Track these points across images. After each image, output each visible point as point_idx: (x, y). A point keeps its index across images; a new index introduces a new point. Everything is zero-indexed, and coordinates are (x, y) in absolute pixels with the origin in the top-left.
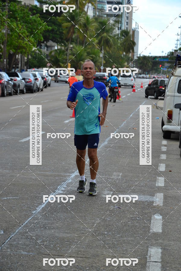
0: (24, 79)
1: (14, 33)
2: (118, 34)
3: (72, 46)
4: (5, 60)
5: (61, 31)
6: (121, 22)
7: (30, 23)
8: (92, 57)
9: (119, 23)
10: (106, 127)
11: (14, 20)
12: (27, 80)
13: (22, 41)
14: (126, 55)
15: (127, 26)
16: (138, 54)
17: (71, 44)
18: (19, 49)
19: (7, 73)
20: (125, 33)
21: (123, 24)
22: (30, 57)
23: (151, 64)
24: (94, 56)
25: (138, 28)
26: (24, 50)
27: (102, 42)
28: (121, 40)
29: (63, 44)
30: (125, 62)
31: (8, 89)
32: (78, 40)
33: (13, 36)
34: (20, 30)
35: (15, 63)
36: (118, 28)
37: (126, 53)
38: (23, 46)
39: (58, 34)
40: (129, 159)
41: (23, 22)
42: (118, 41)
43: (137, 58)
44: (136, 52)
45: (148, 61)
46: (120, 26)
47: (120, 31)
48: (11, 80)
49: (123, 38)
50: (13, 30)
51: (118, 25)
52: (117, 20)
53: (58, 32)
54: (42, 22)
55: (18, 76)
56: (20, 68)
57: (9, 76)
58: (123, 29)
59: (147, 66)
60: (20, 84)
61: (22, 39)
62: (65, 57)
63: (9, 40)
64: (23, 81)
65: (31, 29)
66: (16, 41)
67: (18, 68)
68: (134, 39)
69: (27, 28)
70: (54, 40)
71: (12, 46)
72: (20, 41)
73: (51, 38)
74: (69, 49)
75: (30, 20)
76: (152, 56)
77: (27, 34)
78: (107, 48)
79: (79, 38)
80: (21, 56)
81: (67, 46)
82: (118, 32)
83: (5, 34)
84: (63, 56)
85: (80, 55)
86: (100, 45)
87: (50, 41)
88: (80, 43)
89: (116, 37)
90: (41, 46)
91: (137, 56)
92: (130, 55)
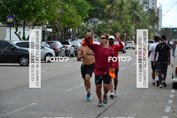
0: (73, 46)
1: (66, 12)
2: (146, 12)
3: (111, 21)
4: (60, 32)
5: (102, 10)
6: (148, 3)
7: (78, 5)
9: (147, 4)
10: (131, 80)
11: (67, 3)
12: (76, 47)
13: (73, 18)
15: (153, 6)
17: (110, 20)
18: (71, 24)
19: (61, 42)
20: (152, 11)
21: (150, 4)
22: (80, 30)
23: (171, 34)
24: (127, 28)
25: (162, 7)
26: (74, 25)
27: (134, 18)
28: (149, 16)
29: (104, 20)
30: (151, 33)
31: (61, 54)
32: (116, 17)
33: (66, 15)
35: (68, 34)
36: (146, 7)
37: (153, 25)
38: (74, 22)
40: (143, 104)
41: (74, 4)
42: (146, 17)
44: (160, 25)
45: (169, 32)
46: (147, 6)
47: (147, 9)
48: (64, 47)
49: (150, 14)
50: (66, 10)
51: (146, 5)
52: (145, 1)
53: (100, 12)
54: (87, 4)
55: (69, 44)
57: (62, 44)
58: (150, 8)
59: (169, 36)
60: (71, 50)
61: (72, 17)
62: (106, 30)
63: (63, 17)
64: (73, 48)
65: (79, 9)
66: (68, 18)
67: (71, 38)
68: (158, 16)
69: (76, 8)
70: (98, 17)
71: (66, 22)
72: (71, 18)
73: (95, 15)
74: (108, 23)
75: (79, 2)
76: (172, 28)
77: (76, 13)
78: (138, 22)
79: (116, 15)
80: (73, 30)
81: (107, 22)
82: (146, 10)
83: (59, 14)
84: (104, 29)
85: (117, 28)
86: (132, 20)
87: (95, 18)
88: (117, 19)
89: (144, 14)
90: (88, 22)
91: (161, 28)
92: (156, 27)
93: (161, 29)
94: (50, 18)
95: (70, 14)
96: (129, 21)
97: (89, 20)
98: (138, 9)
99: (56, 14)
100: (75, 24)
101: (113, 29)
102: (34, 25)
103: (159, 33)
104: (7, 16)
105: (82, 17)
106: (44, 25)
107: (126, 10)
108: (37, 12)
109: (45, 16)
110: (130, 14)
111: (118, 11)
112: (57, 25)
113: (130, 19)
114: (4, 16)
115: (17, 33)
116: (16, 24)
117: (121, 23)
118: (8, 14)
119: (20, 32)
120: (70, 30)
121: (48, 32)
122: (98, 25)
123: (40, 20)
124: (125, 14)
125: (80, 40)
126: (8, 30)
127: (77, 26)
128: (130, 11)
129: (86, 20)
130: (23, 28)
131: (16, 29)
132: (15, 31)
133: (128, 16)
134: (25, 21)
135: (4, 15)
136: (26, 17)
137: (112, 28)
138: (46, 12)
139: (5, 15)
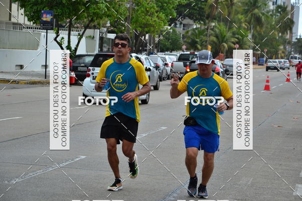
1: (140, 8)
2: (273, 11)
3: (213, 24)
5: (199, 6)
8: (238, 38)
13: (150, 18)
14: (282, 36)
16: (297, 36)
18: (147, 27)
20: (282, 9)
22: (161, 38)
24: (240, 37)
25: (299, 3)
26: (152, 29)
27: (252, 20)
28: (277, 17)
29: (202, 22)
30: (280, 45)
32: (222, 17)
33: (139, 12)
34: (148, 4)
35: (141, 44)
36: (273, 3)
37: (283, 33)
38: (152, 23)
39: (196, 10)
42: (272, 18)
43: (296, 41)
44: (295, 33)
46: (275, 1)
47: (275, 6)
49: (279, 15)
50: (139, 4)
53: (196, 7)
56: (148, 51)
58: (280, 4)
61: (149, 16)
62: (204, 38)
63: (134, 16)
65: (162, 3)
66: (143, 17)
67: (146, 50)
68: (293, 17)
69: (157, 1)
70: (192, 16)
71: (138, 23)
72: (147, 17)
73: (187, 14)
74: (209, 28)
77: (157, 9)
78: (258, 27)
80: (150, 37)
81: (208, 25)
82: (272, 7)
83: (128, 9)
84: (202, 36)
85: (223, 36)
86: (249, 23)
87: (187, 18)
88: (223, 21)
89: (270, 14)
90: (176, 24)
91: (296, 37)
92: (288, 37)
93: (297, 39)
94: (114, 16)
95: (146, 10)
96: (243, 25)
97: (177, 22)
98: (259, 5)
99: (122, 10)
100: (154, 27)
101: (217, 37)
102: (87, 27)
103: (293, 47)
104: (43, 12)
105: (167, 16)
106: (103, 27)
107: (240, 7)
108: (92, 6)
109: (105, 12)
110: (246, 12)
111: (226, 7)
112: (123, 28)
113: (246, 21)
114: (37, 11)
115: (59, 39)
116: (56, 25)
117: (230, 28)
118: (44, 7)
119: (63, 38)
120: (145, 38)
121: (110, 39)
122: (191, 30)
123: (97, 19)
124: (237, 13)
125: (162, 53)
126: (43, 34)
127: (157, 31)
128: (246, 8)
129: (172, 21)
130: (67, 32)
131: (56, 33)
132: (55, 35)
133: (242, 16)
134: (71, 21)
135: (37, 9)
136: (74, 13)
137: (214, 36)
138: (107, 6)
139: (39, 9)
